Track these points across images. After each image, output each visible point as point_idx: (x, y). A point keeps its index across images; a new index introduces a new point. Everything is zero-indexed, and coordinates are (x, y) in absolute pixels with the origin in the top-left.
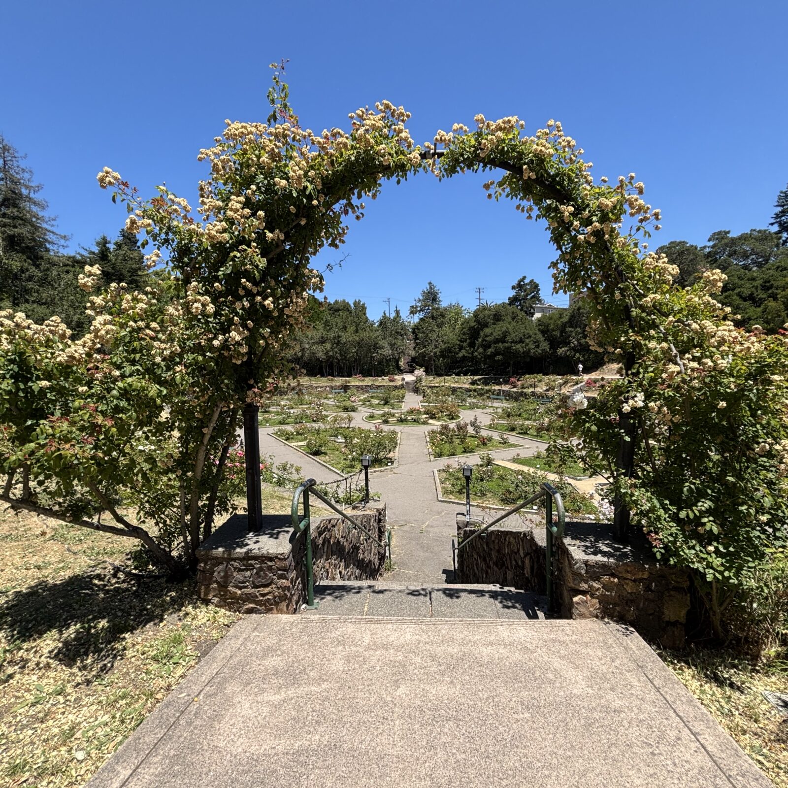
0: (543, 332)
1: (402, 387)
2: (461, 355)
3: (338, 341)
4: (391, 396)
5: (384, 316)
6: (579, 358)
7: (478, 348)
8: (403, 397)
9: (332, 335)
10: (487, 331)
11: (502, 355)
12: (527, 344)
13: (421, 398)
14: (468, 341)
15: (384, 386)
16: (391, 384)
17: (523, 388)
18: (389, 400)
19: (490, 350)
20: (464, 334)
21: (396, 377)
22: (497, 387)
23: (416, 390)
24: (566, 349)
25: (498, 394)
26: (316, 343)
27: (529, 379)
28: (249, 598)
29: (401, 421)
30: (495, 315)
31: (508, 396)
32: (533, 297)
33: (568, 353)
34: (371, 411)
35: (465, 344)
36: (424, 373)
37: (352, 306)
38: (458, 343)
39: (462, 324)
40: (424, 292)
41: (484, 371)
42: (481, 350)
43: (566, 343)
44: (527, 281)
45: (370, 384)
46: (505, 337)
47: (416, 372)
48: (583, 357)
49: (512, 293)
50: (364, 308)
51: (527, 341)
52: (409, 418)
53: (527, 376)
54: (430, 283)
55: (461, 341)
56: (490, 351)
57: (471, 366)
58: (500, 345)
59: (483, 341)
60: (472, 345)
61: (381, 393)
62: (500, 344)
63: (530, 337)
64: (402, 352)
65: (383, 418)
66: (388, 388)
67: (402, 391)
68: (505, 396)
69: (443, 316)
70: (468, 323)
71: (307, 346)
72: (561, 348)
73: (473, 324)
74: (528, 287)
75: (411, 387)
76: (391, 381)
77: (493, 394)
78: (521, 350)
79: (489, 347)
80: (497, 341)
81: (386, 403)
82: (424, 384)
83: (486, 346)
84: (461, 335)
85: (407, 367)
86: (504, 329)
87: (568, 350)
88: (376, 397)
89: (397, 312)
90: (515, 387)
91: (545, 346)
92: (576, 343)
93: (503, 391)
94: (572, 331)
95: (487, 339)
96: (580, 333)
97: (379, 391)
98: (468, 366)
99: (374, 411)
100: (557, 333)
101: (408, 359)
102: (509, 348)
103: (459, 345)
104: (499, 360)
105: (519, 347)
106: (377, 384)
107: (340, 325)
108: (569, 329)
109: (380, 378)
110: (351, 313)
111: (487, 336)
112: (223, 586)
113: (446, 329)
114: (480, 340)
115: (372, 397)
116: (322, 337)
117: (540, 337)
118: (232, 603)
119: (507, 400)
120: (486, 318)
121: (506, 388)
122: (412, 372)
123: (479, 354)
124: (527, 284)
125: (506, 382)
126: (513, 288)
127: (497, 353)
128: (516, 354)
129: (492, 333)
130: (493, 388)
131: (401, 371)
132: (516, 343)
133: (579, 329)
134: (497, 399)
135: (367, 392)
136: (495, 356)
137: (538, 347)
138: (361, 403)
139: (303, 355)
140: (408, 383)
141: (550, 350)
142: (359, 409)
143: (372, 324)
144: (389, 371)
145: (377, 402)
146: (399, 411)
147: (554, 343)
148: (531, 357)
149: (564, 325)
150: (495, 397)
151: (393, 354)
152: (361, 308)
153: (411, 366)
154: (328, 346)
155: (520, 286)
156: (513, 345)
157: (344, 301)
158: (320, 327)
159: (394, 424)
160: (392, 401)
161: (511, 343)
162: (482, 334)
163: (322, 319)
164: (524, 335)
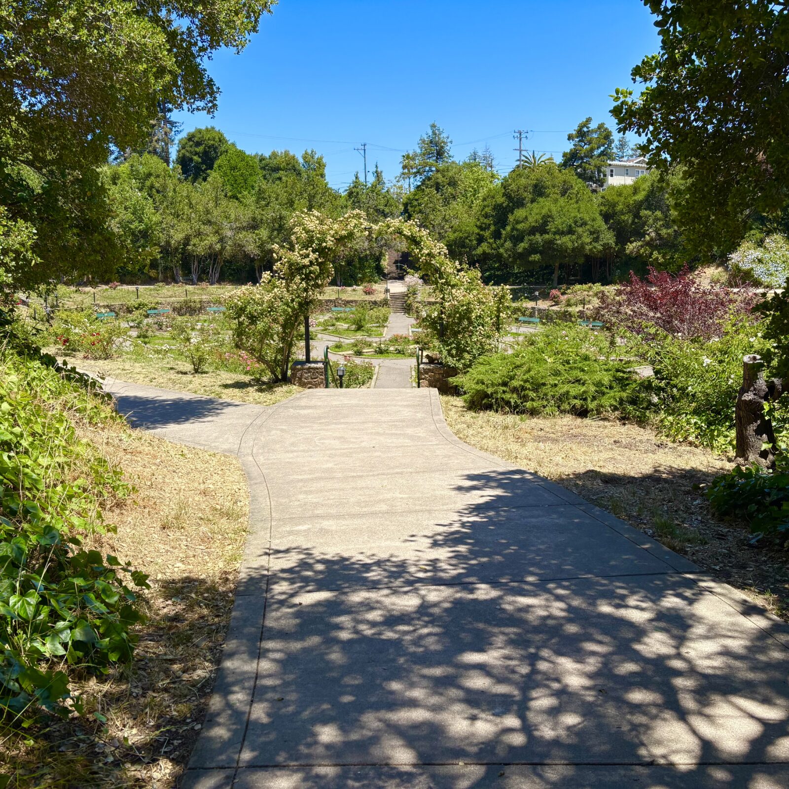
0: (606, 217)
1: (385, 303)
2: (479, 251)
3: (280, 226)
4: (367, 318)
5: (356, 184)
6: (657, 258)
7: (505, 241)
8: (386, 319)
9: (269, 214)
10: (520, 213)
11: (541, 253)
12: (579, 237)
13: (412, 321)
14: (492, 228)
15: (356, 301)
16: (368, 298)
17: (569, 305)
18: (363, 323)
19: (522, 244)
20: (486, 216)
21: (375, 287)
22: (530, 304)
23: (407, 309)
24: (640, 243)
25: (532, 315)
26: (244, 228)
27: (580, 291)
28: (310, 383)
29: (380, 352)
30: (536, 186)
31: (546, 317)
32: (603, 154)
33: (642, 251)
34: (337, 339)
35: (487, 234)
36: (421, 281)
37: (301, 161)
38: (477, 231)
39: (484, 200)
40: (424, 141)
41: (517, 278)
42: (508, 244)
43: (639, 234)
44: (593, 126)
45: (333, 298)
46: (545, 223)
47: (408, 279)
48: (663, 257)
49: (569, 147)
50: (321, 165)
51: (580, 230)
52: (392, 348)
53: (578, 286)
54: (433, 126)
55: (481, 228)
56: (521, 247)
57: (498, 269)
58: (538, 238)
59: (513, 229)
60: (497, 235)
61: (351, 312)
62: (538, 236)
63: (584, 224)
64: (386, 245)
65: (355, 349)
66: (362, 305)
67: (384, 310)
68: (541, 318)
69: (453, 183)
70: (493, 197)
71: (229, 234)
72: (631, 242)
73: (500, 199)
74: (595, 136)
75: (399, 303)
76: (368, 292)
77: (524, 315)
78: (570, 245)
79: (522, 240)
80: (533, 231)
81: (359, 328)
82: (419, 298)
83: (517, 239)
84: (482, 219)
85: (394, 268)
86: (544, 212)
87: (642, 246)
88: (345, 320)
89: (378, 175)
90: (557, 304)
91: (609, 238)
92: (653, 234)
93: (539, 310)
94: (647, 217)
95: (519, 226)
96: (659, 219)
97: (347, 309)
98: (494, 268)
99: (342, 340)
100: (628, 218)
101: (396, 256)
102: (551, 242)
103: (478, 234)
104: (534, 262)
105: (565, 241)
106: (345, 297)
107: (284, 197)
108: (644, 213)
109: (349, 289)
110: (299, 174)
111: (518, 222)
112: (300, 379)
113: (457, 206)
114: (508, 228)
115: (337, 319)
116: (254, 219)
117: (600, 223)
118: (303, 385)
119: (544, 324)
120: (521, 191)
121: (543, 305)
122: (401, 278)
123: (506, 250)
124: (593, 131)
125: (545, 296)
126: (570, 137)
127: (533, 249)
128: (562, 250)
129: (526, 218)
130: (524, 305)
131: (384, 276)
132: (562, 233)
133: (658, 213)
134: (529, 323)
135: (329, 310)
136: (530, 255)
137: (596, 240)
138: (321, 328)
139: (223, 248)
140: (395, 297)
141: (616, 244)
142: (319, 336)
143: (336, 197)
144: (364, 275)
145: (346, 326)
146: (377, 340)
147: (623, 235)
148: (586, 256)
149: (639, 206)
150: (526, 319)
151: (371, 248)
152: (317, 167)
153: (401, 268)
154: (264, 233)
155: (581, 134)
156: (557, 237)
157: (287, 153)
158: (250, 200)
159: (371, 357)
160: (369, 325)
161: (555, 233)
162: (511, 218)
163: (253, 187)
164: (575, 222)
